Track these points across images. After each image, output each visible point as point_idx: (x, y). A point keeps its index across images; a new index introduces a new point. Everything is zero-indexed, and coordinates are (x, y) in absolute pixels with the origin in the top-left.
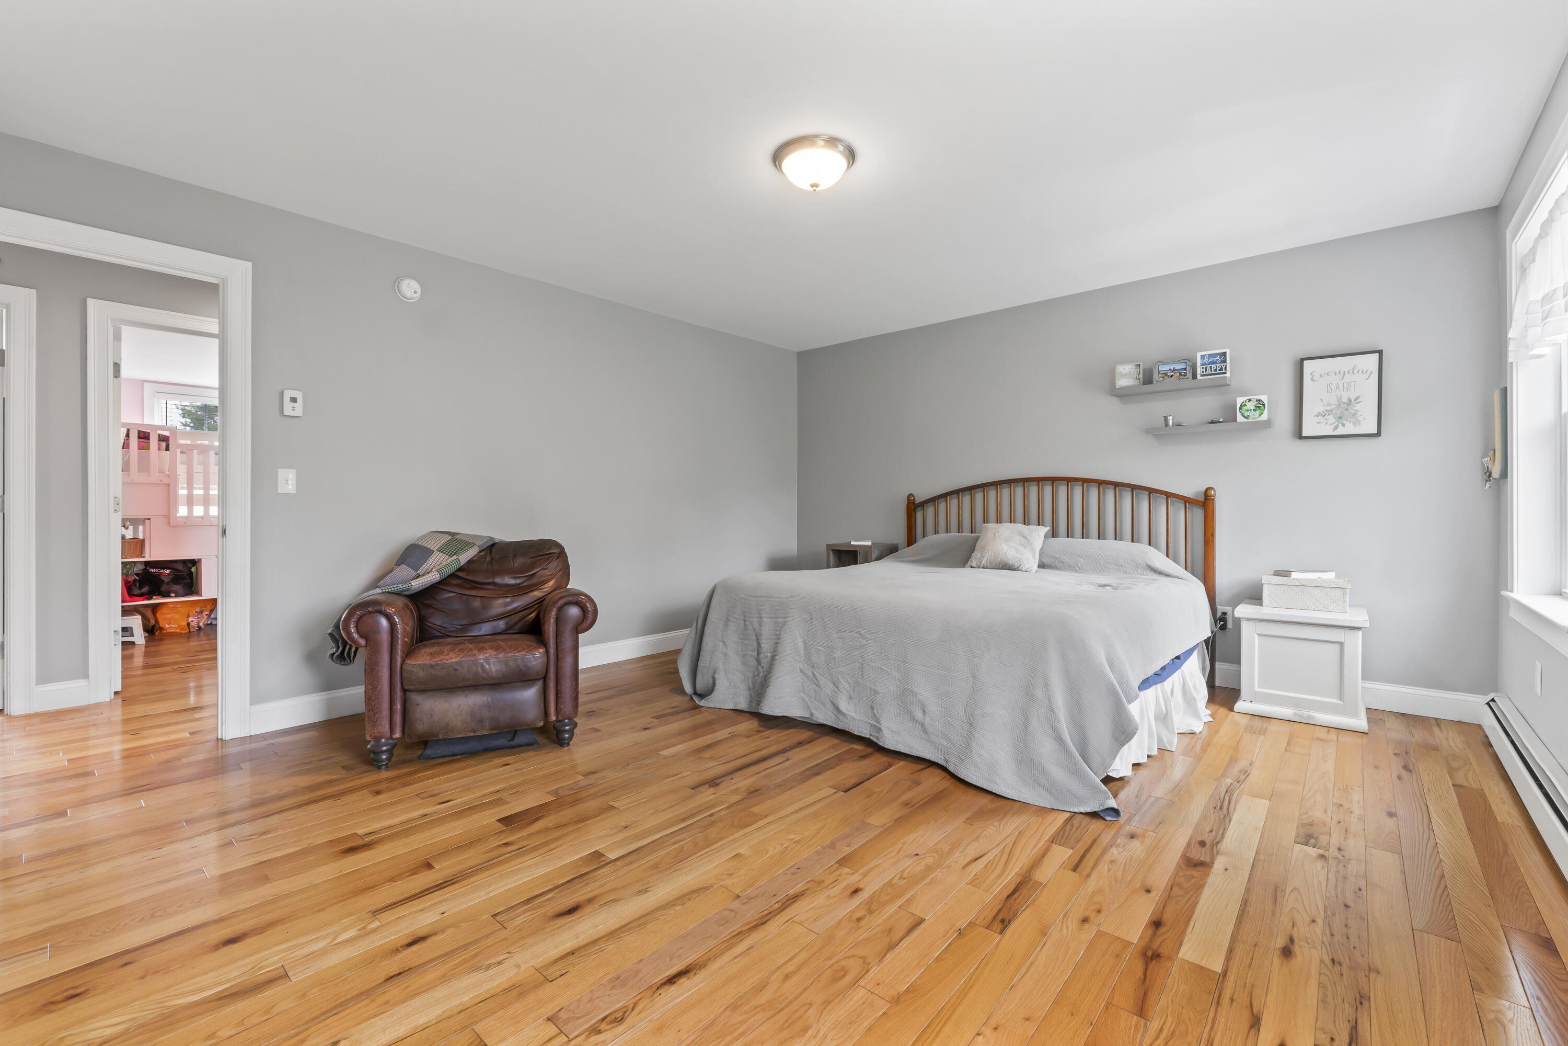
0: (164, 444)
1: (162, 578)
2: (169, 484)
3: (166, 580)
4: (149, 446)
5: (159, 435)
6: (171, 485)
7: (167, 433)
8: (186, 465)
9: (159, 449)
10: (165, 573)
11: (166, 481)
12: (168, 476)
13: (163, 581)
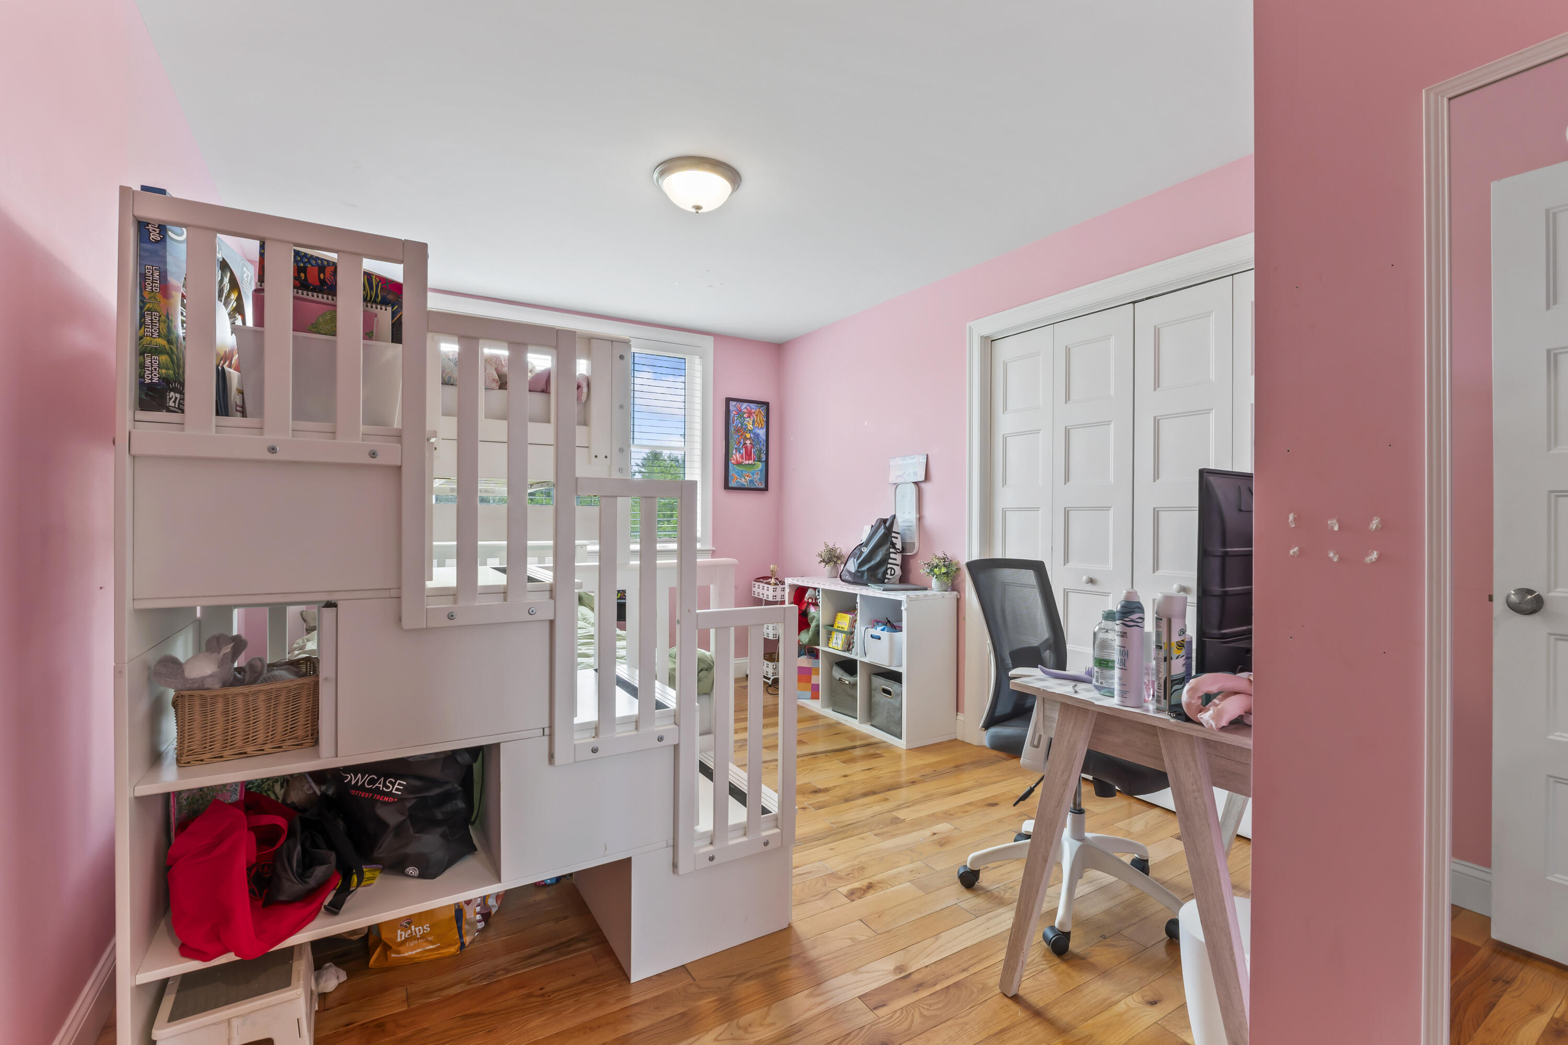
0: (384, 316)
1: (382, 812)
2: (400, 467)
3: (391, 817)
4: (334, 319)
5: (368, 275)
6: (404, 469)
7: (394, 271)
8: (455, 419)
9: (369, 334)
10: (390, 794)
11: (389, 455)
12: (398, 436)
13: (383, 825)
